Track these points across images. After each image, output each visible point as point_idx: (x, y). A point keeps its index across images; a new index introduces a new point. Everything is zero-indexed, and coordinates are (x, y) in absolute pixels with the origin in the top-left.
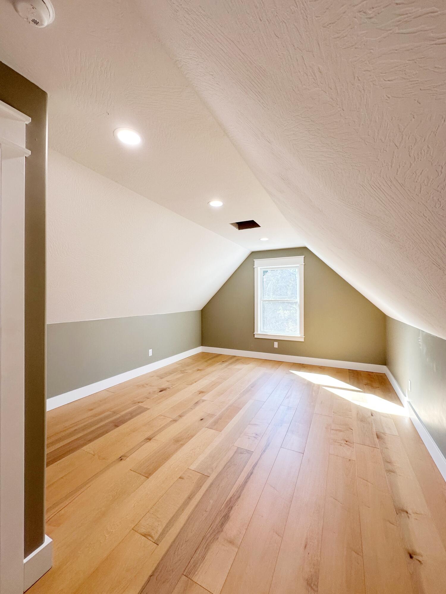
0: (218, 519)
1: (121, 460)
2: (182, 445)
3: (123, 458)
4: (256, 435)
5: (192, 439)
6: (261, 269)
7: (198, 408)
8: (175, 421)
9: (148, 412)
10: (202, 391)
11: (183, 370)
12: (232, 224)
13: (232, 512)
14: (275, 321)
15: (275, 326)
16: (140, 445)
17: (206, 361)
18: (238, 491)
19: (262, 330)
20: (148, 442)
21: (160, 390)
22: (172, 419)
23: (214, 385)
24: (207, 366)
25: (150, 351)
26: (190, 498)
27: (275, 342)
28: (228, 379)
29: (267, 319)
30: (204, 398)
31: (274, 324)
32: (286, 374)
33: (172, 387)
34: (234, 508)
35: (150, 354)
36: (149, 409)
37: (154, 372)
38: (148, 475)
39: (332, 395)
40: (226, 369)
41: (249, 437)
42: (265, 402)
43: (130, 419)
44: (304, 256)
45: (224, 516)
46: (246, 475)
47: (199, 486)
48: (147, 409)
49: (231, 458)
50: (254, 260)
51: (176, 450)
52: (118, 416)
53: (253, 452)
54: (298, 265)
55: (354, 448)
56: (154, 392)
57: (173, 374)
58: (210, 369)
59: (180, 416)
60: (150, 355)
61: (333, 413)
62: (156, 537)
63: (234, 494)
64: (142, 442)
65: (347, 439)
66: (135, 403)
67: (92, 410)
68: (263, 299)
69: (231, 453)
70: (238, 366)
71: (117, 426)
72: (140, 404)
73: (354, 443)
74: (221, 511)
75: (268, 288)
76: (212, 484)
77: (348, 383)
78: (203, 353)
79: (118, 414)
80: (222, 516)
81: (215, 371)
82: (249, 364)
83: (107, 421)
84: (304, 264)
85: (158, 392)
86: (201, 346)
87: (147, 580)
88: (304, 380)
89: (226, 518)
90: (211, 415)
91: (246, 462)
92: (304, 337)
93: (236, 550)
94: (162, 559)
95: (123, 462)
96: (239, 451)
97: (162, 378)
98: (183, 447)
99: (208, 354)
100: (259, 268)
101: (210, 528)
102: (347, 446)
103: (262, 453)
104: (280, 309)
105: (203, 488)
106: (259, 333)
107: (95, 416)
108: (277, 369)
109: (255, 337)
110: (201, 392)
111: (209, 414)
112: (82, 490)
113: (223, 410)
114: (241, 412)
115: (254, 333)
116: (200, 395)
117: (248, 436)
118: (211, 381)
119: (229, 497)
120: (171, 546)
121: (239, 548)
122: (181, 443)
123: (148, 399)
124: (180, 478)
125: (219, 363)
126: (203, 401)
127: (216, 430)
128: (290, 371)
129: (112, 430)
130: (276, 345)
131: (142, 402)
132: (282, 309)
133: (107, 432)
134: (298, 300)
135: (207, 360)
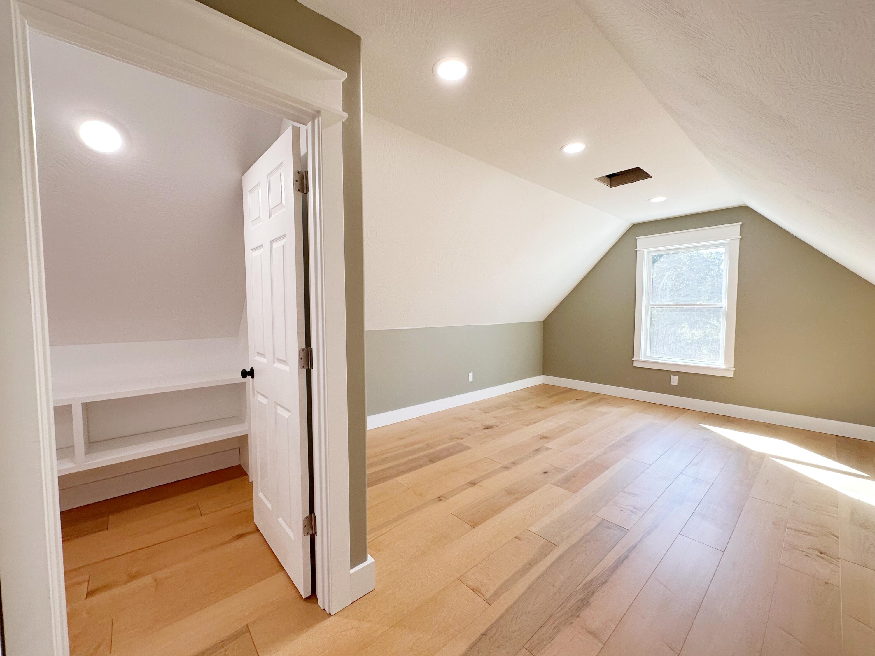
0: (572, 601)
1: (440, 500)
2: (518, 499)
3: (443, 499)
4: (635, 508)
5: (531, 495)
6: (649, 252)
7: (539, 457)
8: (506, 468)
9: (470, 450)
10: (545, 436)
11: (515, 405)
12: (599, 179)
13: (593, 599)
14: (674, 341)
15: (674, 349)
16: (462, 488)
17: (551, 397)
18: (602, 575)
19: (648, 354)
20: (472, 486)
21: (484, 428)
22: (502, 465)
23: (563, 430)
24: (552, 403)
25: (471, 374)
26: (531, 564)
27: (671, 376)
28: (585, 424)
29: (657, 338)
30: (547, 445)
31: (672, 345)
32: (694, 428)
33: (501, 425)
34: (596, 594)
35: (471, 379)
36: (470, 449)
37: (476, 403)
38: (474, 524)
39: (793, 475)
40: (583, 411)
41: (622, 509)
42: (651, 465)
43: (447, 456)
44: (741, 223)
45: (582, 600)
46: (616, 557)
47: (543, 554)
48: (468, 448)
49: (592, 531)
50: (636, 238)
51: (509, 504)
52: (433, 450)
53: (629, 530)
54: (727, 241)
55: (839, 567)
56: (477, 428)
57: (501, 408)
58: (556, 408)
59: (514, 464)
60: (470, 381)
61: (792, 503)
62: (488, 595)
63: (597, 577)
64: (464, 485)
65: (823, 550)
66: (452, 438)
67: (401, 439)
68: (651, 304)
69: (592, 525)
70: (603, 409)
71: (432, 461)
72: (460, 441)
73: (839, 559)
74: (576, 592)
75: (662, 285)
76: (563, 556)
77: (834, 459)
78: (545, 385)
79: (433, 448)
80: (579, 599)
81: (564, 411)
82: (622, 407)
83: (421, 454)
84: (740, 237)
85: (482, 429)
86: (543, 375)
87: (478, 638)
88: (730, 441)
89: (585, 603)
90: (561, 470)
91: (616, 543)
92: (734, 369)
93: (601, 646)
94: (496, 622)
95: (441, 504)
96: (604, 524)
97: (486, 413)
98: (519, 503)
99: (552, 387)
100: (646, 251)
101: (560, 608)
102: (820, 559)
103: (644, 535)
104: (684, 327)
105: (549, 557)
106: (642, 358)
107: (406, 446)
108: (676, 420)
109: (634, 366)
110: (543, 437)
111: (557, 467)
112: (398, 522)
113: (578, 465)
114: (608, 474)
115: (633, 359)
116: (541, 441)
117: (621, 507)
118: (559, 425)
119: (589, 578)
120: (507, 611)
121: (605, 644)
122: (516, 496)
123: (470, 436)
124: (516, 537)
125: (572, 401)
126: (548, 449)
127: (567, 489)
128: (700, 424)
129: (427, 465)
130: (674, 380)
131: (462, 439)
132: (687, 326)
133: (421, 466)
134: (724, 303)
135: (553, 395)
